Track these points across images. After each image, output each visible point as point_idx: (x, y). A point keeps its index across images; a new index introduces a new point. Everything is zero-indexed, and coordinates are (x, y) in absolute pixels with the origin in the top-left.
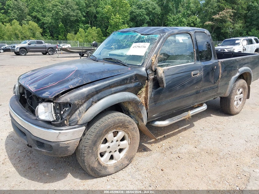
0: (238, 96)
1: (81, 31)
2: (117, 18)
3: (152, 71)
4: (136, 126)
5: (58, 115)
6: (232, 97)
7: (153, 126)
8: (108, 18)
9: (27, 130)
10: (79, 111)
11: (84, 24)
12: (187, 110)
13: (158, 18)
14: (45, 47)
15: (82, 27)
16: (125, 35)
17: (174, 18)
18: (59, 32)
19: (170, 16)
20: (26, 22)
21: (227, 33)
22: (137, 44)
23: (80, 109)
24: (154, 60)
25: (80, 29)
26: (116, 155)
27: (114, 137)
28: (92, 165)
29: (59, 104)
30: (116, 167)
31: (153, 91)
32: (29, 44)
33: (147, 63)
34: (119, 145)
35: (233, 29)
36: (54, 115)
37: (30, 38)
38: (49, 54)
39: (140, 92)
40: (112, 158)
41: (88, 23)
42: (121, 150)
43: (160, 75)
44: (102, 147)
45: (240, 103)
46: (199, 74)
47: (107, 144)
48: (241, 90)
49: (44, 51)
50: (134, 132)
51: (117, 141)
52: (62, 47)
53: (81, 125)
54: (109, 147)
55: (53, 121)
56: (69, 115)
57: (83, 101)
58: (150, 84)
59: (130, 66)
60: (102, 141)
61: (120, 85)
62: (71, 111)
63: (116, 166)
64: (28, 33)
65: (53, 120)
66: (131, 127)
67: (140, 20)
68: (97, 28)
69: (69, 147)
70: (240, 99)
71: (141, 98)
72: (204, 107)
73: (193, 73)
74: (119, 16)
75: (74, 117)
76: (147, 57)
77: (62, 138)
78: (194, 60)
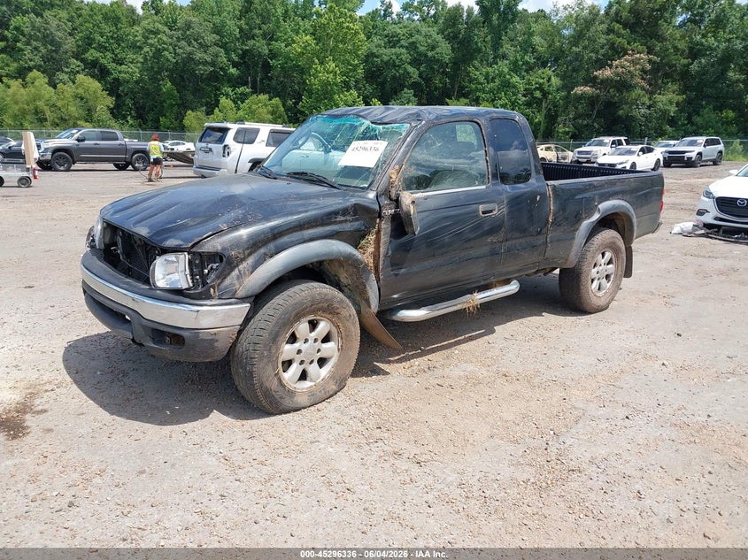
0: (601, 268)
1: (226, 105)
2: (326, 72)
3: (391, 199)
4: (354, 312)
5: (198, 277)
6: (585, 268)
7: (394, 321)
8: (302, 71)
9: (132, 310)
10: (240, 271)
11: (234, 87)
12: (471, 292)
13: (443, 72)
14: (124, 149)
15: (227, 95)
16: (337, 122)
17: (487, 73)
18: (163, 107)
19: (477, 69)
20: (67, 76)
21: (633, 119)
22: (362, 143)
23: (241, 267)
24: (394, 177)
25: (223, 100)
26: (313, 369)
27: (311, 332)
28: (267, 384)
29: (200, 254)
30: (313, 395)
31: (390, 241)
32: (78, 140)
33: (381, 183)
34: (319, 350)
35: (649, 107)
36: (189, 277)
37: (79, 122)
38: (136, 169)
39: (363, 242)
40: (304, 376)
41: (245, 84)
42: (322, 362)
43: (404, 208)
44: (288, 350)
45: (607, 285)
46: (499, 210)
47: (296, 346)
48: (608, 255)
49: (119, 160)
50: (349, 324)
51: (316, 340)
52: (173, 149)
53: (243, 300)
54: (299, 352)
55: (186, 289)
56: (218, 277)
57: (247, 252)
58: (386, 227)
59: (345, 188)
60: (288, 336)
61: (323, 224)
62: (224, 270)
63: (311, 393)
64: (74, 110)
65: (187, 287)
66: (344, 313)
67: (394, 77)
68: (270, 100)
69: (217, 341)
70: (608, 277)
71: (365, 256)
72: (513, 287)
73: (481, 208)
74: (336, 66)
75: (227, 281)
76: (379, 170)
77: (205, 322)
78: (486, 180)
